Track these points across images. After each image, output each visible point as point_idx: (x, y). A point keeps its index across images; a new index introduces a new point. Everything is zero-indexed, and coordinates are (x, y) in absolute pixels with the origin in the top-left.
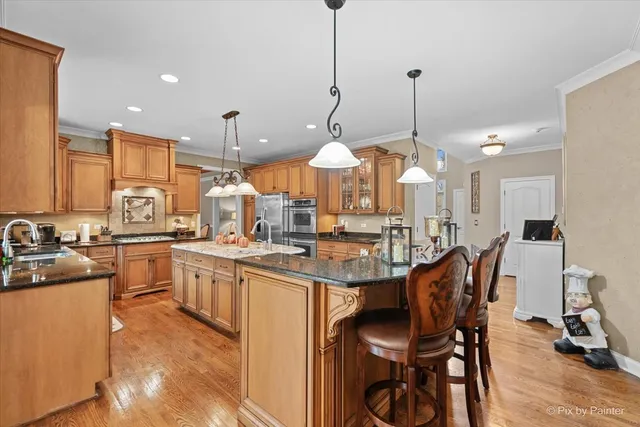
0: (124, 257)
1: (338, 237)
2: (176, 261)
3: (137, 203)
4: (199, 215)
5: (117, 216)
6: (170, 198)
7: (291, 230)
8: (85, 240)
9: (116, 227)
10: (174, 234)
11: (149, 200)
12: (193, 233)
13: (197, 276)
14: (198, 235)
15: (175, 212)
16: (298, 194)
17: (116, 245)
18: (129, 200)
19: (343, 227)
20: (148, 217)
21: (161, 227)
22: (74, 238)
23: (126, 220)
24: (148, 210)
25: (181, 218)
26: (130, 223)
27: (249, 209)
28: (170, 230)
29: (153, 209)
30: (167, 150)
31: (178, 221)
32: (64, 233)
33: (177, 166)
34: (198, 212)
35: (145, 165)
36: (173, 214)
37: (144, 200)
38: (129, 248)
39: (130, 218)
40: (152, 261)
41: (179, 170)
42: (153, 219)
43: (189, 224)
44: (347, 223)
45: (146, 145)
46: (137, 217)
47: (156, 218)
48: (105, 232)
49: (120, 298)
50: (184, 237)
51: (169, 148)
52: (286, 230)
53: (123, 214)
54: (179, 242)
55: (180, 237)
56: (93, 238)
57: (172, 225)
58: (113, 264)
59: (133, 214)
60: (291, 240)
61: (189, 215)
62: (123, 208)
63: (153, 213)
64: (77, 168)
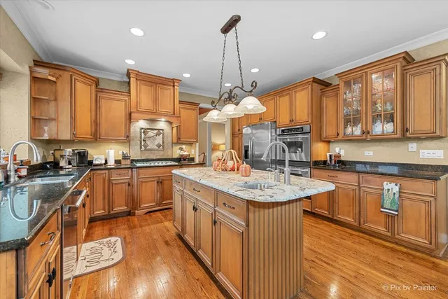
0: (138, 178)
1: (334, 166)
2: (177, 187)
3: (151, 134)
4: (197, 144)
5: (136, 145)
6: (175, 129)
7: (278, 158)
8: (111, 163)
9: (135, 153)
10: (178, 160)
11: (160, 131)
12: (193, 159)
13: (195, 209)
14: (197, 161)
15: (179, 141)
16: (288, 122)
17: (132, 168)
18: (145, 131)
19: (339, 156)
20: (159, 146)
21: (169, 154)
22: (103, 162)
23: (143, 147)
24: (159, 140)
25: (184, 147)
26: (146, 150)
27: (237, 140)
28: (176, 156)
29: (163, 138)
30: (172, 88)
31: (181, 149)
32: (95, 157)
33: (181, 102)
34: (197, 141)
35: (156, 101)
36: (178, 143)
37: (156, 131)
38: (141, 171)
39: (145, 146)
40: (160, 182)
41: (182, 106)
42: (163, 148)
43: (190, 151)
44: (344, 151)
45: (157, 83)
46: (151, 145)
47: (165, 146)
48: (125, 157)
49: (134, 214)
50: (186, 162)
51: (174, 86)
52: (274, 158)
53: (141, 143)
54: (181, 166)
55: (183, 162)
56: (117, 162)
57: (177, 152)
58: (129, 185)
59: (148, 142)
60: (278, 167)
61: (190, 144)
62: (141, 137)
63: (163, 142)
64: (104, 103)
